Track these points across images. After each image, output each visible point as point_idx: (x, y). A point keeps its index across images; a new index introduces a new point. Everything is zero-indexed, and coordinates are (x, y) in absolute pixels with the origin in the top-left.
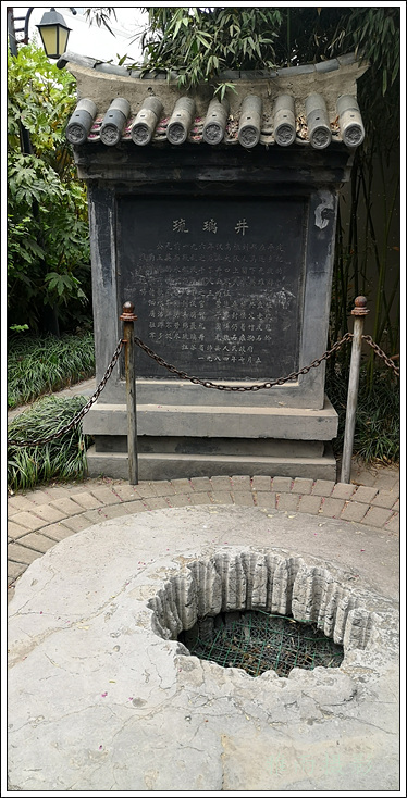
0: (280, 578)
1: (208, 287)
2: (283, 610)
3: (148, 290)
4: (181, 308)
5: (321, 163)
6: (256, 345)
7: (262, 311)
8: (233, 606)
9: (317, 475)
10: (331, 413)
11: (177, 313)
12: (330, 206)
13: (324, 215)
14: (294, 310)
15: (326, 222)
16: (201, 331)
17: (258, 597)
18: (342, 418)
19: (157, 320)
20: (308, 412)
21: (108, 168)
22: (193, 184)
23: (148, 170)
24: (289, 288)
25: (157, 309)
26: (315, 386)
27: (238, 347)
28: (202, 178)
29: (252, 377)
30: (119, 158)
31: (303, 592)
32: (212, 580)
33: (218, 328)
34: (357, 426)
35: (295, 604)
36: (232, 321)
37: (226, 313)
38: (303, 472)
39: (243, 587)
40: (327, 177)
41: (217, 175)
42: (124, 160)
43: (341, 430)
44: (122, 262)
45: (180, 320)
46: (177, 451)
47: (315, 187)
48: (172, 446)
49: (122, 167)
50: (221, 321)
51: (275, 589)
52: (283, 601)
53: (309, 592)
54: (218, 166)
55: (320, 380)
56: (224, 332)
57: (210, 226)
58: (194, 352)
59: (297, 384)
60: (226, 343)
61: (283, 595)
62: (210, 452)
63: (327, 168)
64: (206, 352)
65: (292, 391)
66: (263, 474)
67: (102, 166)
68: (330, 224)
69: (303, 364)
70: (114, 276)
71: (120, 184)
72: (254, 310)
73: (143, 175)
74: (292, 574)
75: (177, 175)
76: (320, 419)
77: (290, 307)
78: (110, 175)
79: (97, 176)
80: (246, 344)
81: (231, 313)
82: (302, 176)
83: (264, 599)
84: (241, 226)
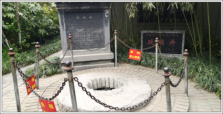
0: (107, 81)
1: (85, 30)
2: (108, 87)
3: (72, 31)
4: (80, 35)
5: (105, 5)
6: (96, 41)
7: (96, 34)
8: (99, 87)
9: (111, 66)
10: (112, 53)
11: (79, 36)
12: (108, 13)
13: (107, 15)
14: (103, 33)
15: (107, 16)
16: (84, 39)
17: (104, 85)
18: (114, 55)
19: (75, 37)
20: (108, 54)
21: (63, 7)
22: (80, 9)
23: (71, 7)
24: (101, 29)
25: (74, 35)
26: (108, 48)
27: (92, 42)
28: (82, 8)
29: (95, 48)
30: (65, 5)
31: (111, 82)
32: (95, 83)
33: (88, 38)
34: (117, 56)
35: (110, 85)
36: (91, 37)
37: (89, 35)
38: (108, 66)
39: (101, 84)
40: (107, 7)
41: (85, 8)
42: (66, 5)
43: (115, 57)
44: (66, 26)
45: (79, 37)
46: (82, 65)
47: (105, 9)
48: (80, 64)
49: (65, 7)
50: (88, 37)
51: (107, 83)
52: (108, 85)
53: (112, 82)
54: (85, 6)
55: (109, 47)
56: (89, 39)
57: (84, 18)
58: (83, 44)
59: (105, 48)
60: (90, 41)
61: (108, 84)
62: (88, 64)
63: (107, 6)
64: (86, 43)
65: (104, 50)
66: (100, 67)
67: (61, 7)
68: (108, 16)
69: (106, 44)
70: (65, 29)
71: (65, 10)
72: (95, 34)
73: (70, 8)
74: (109, 80)
75: (77, 8)
76: (110, 55)
77: (102, 33)
78: (63, 8)
79: (60, 9)
80: (94, 41)
81: (90, 35)
82: (102, 7)
83: (105, 85)
84: (91, 17)
